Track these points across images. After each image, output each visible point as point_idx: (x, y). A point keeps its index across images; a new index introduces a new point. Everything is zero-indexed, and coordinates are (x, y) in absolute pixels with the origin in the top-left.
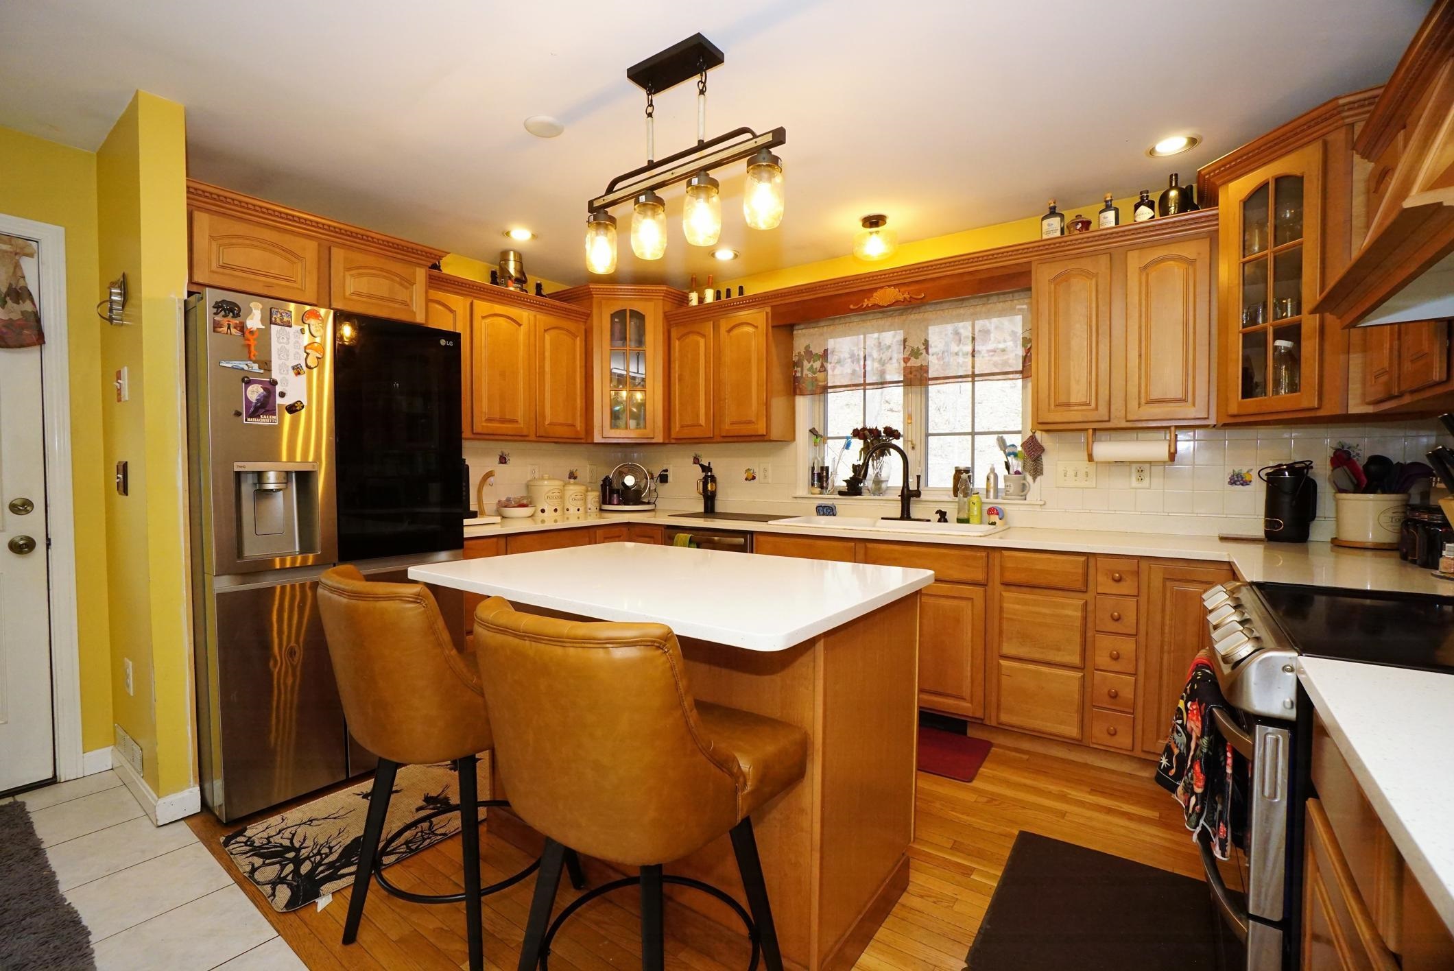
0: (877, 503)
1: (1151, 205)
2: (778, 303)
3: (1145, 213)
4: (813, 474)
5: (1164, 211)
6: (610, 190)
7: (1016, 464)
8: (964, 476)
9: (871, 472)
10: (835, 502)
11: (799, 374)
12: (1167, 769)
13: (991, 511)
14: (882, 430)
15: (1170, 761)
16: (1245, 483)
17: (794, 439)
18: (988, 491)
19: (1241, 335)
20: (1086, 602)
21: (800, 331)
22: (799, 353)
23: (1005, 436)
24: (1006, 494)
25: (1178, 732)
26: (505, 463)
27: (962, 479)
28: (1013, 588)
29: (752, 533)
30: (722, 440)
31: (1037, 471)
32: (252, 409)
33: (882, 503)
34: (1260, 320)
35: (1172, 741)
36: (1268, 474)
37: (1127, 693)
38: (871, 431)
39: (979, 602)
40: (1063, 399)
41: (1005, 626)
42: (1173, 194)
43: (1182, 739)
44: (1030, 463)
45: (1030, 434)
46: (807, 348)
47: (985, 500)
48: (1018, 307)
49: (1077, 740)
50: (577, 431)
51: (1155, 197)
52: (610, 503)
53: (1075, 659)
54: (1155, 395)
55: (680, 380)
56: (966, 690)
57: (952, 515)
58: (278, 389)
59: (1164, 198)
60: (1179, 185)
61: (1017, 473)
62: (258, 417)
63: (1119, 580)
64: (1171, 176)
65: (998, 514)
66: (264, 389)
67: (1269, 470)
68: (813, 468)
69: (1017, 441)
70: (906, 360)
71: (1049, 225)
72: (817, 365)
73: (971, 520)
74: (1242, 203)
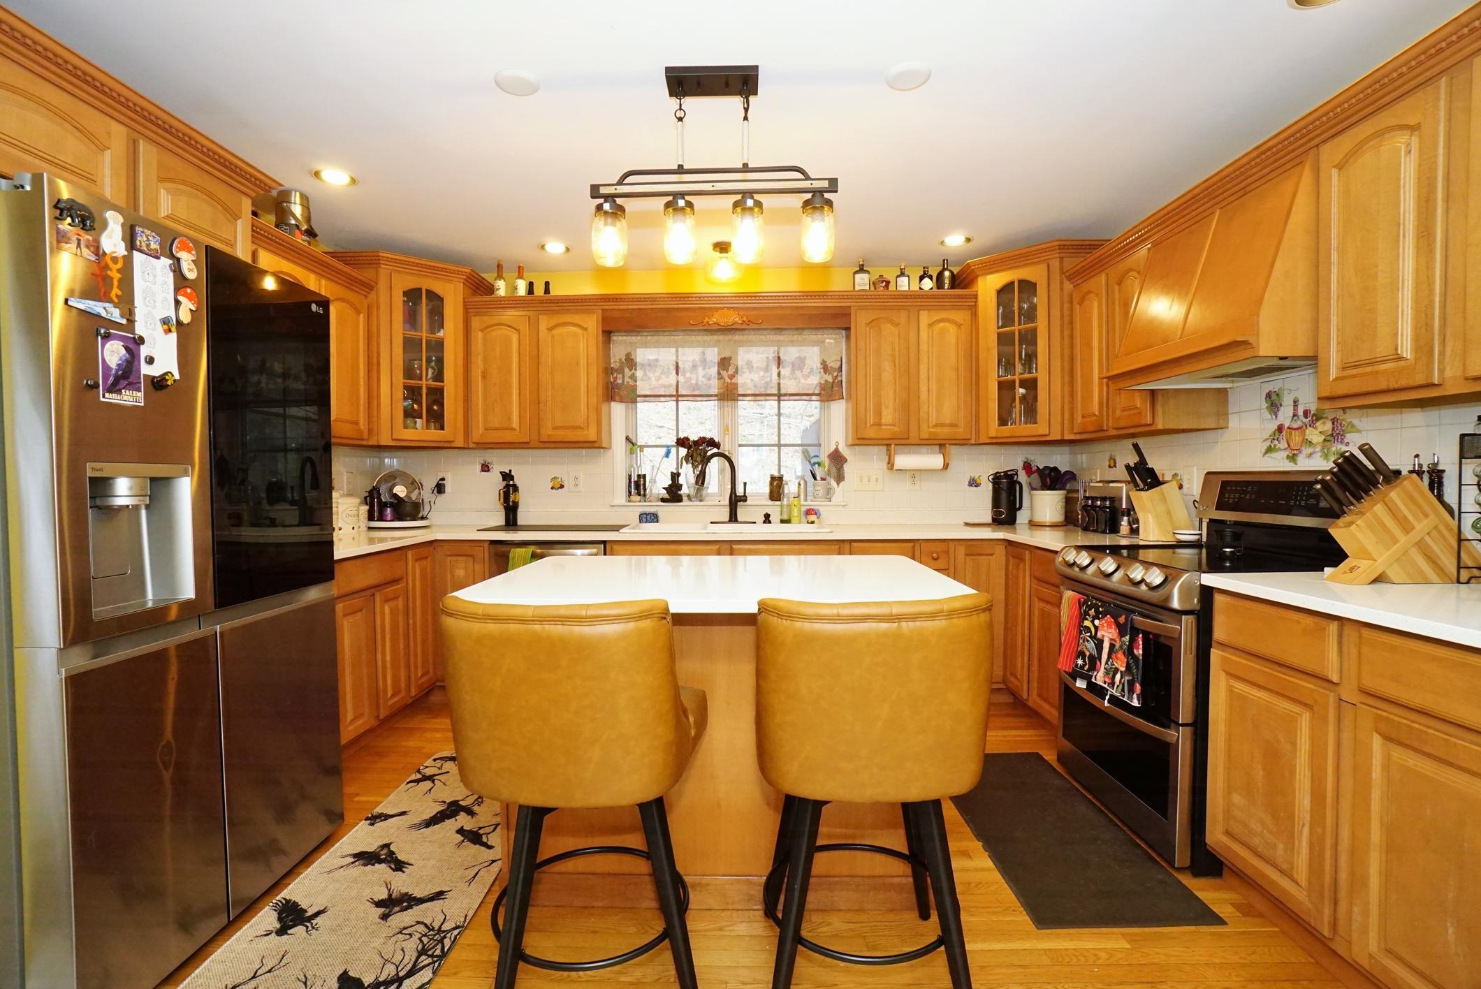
0: (698, 509)
1: (931, 278)
2: (608, 307)
3: (927, 283)
4: (630, 482)
5: (941, 285)
6: (620, 182)
7: (821, 472)
8: (778, 482)
10: (658, 509)
11: (619, 381)
12: (1082, 667)
13: (808, 512)
16: (977, 485)
17: (610, 446)
19: (997, 383)
22: (619, 359)
23: (809, 448)
24: (815, 497)
25: (1088, 641)
27: (777, 487)
29: (605, 542)
30: (541, 445)
31: (840, 478)
32: (111, 379)
33: (705, 509)
34: (1010, 373)
35: (1084, 649)
36: (992, 479)
42: (947, 274)
43: (1091, 645)
44: (834, 470)
45: (835, 447)
46: (628, 355)
47: (802, 503)
48: (827, 341)
50: (361, 431)
51: (934, 272)
52: (381, 519)
55: (484, 377)
57: (775, 517)
58: (144, 351)
59: (940, 275)
60: (950, 268)
61: (822, 479)
62: (119, 392)
63: (937, 559)
64: (944, 260)
65: (816, 514)
66: (127, 348)
67: (993, 476)
68: (630, 476)
69: (821, 453)
71: (860, 279)
73: (793, 522)
74: (996, 292)
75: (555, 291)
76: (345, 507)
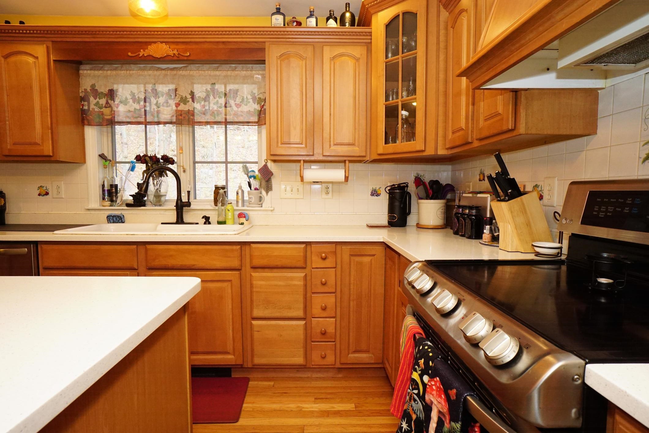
0: (158, 212)
1: (335, 20)
2: (59, 40)
3: (332, 23)
4: (103, 191)
5: (343, 23)
7: (255, 183)
8: (221, 191)
9: (152, 188)
10: (123, 213)
11: (86, 108)
13: (241, 215)
14: (160, 157)
15: (410, 426)
16: (378, 195)
17: (85, 162)
18: (237, 202)
19: (384, 106)
20: (306, 274)
21: (85, 72)
22: (85, 90)
23: (248, 165)
24: (249, 204)
25: (414, 399)
27: (220, 194)
28: (260, 270)
29: (36, 243)
31: (268, 188)
33: (162, 212)
34: (391, 99)
35: (410, 408)
36: (389, 190)
37: (331, 330)
38: (151, 157)
39: (236, 282)
40: (286, 140)
41: (255, 298)
42: (348, 15)
43: (418, 406)
44: (264, 183)
45: (264, 163)
46: (93, 86)
47: (236, 208)
49: (304, 365)
51: (338, 15)
53: (300, 314)
54: (339, 141)
56: (230, 348)
57: (213, 219)
59: (343, 16)
60: (350, 11)
61: (256, 189)
63: (324, 259)
64: (346, 4)
65: (245, 217)
67: (389, 188)
68: (103, 186)
69: (255, 168)
70: (177, 105)
71: (276, 19)
72: (103, 101)
73: (227, 223)
74: (385, 26)
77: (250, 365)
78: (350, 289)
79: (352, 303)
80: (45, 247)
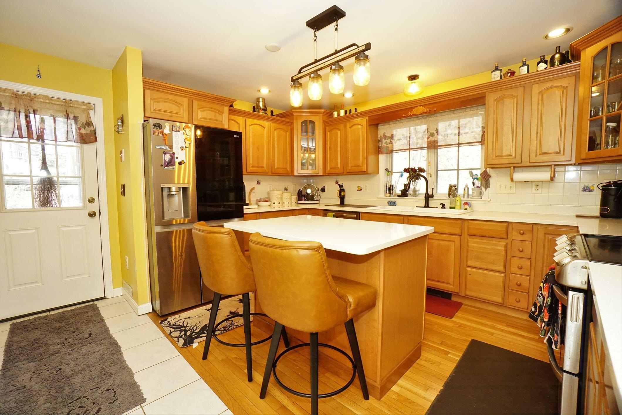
0: (414, 200)
1: (546, 62)
2: (371, 115)
3: (542, 66)
4: (386, 188)
5: (552, 64)
6: (300, 72)
7: (478, 183)
8: (453, 188)
9: (412, 187)
10: (396, 200)
11: (380, 145)
12: (534, 312)
13: (465, 204)
14: (417, 169)
15: (536, 309)
16: (590, 191)
17: (378, 173)
18: (464, 195)
19: (589, 121)
20: (507, 243)
21: (381, 127)
22: (381, 136)
23: (473, 171)
24: (473, 196)
25: (540, 296)
26: (259, 184)
27: (453, 190)
28: (473, 237)
29: (359, 213)
30: (348, 174)
31: (487, 186)
32: (167, 164)
33: (417, 200)
34: (600, 114)
35: (537, 300)
36: (602, 186)
37: (525, 284)
38: (412, 169)
39: (458, 243)
40: (499, 154)
41: (469, 254)
42: (557, 56)
43: (541, 299)
44: (484, 182)
45: (484, 169)
46: (384, 133)
47: (462, 199)
48: (479, 113)
49: (502, 304)
50: (287, 171)
51: (548, 58)
52: (301, 201)
53: (502, 268)
54: (545, 150)
55: (330, 149)
56: (451, 281)
57: (447, 205)
58: (176, 156)
59: (553, 58)
60: (561, 52)
61: (478, 187)
62: (169, 166)
63: (523, 234)
64: (557, 47)
65: (468, 205)
66: (171, 156)
67: (603, 185)
68: (387, 185)
69: (478, 173)
70: (428, 138)
71: (495, 75)
72: (388, 141)
73: (456, 208)
74: (593, 58)
75: (359, 110)
76: (286, 196)
77: (463, 295)
78: (543, 258)
79: (545, 268)
80: (363, 215)
